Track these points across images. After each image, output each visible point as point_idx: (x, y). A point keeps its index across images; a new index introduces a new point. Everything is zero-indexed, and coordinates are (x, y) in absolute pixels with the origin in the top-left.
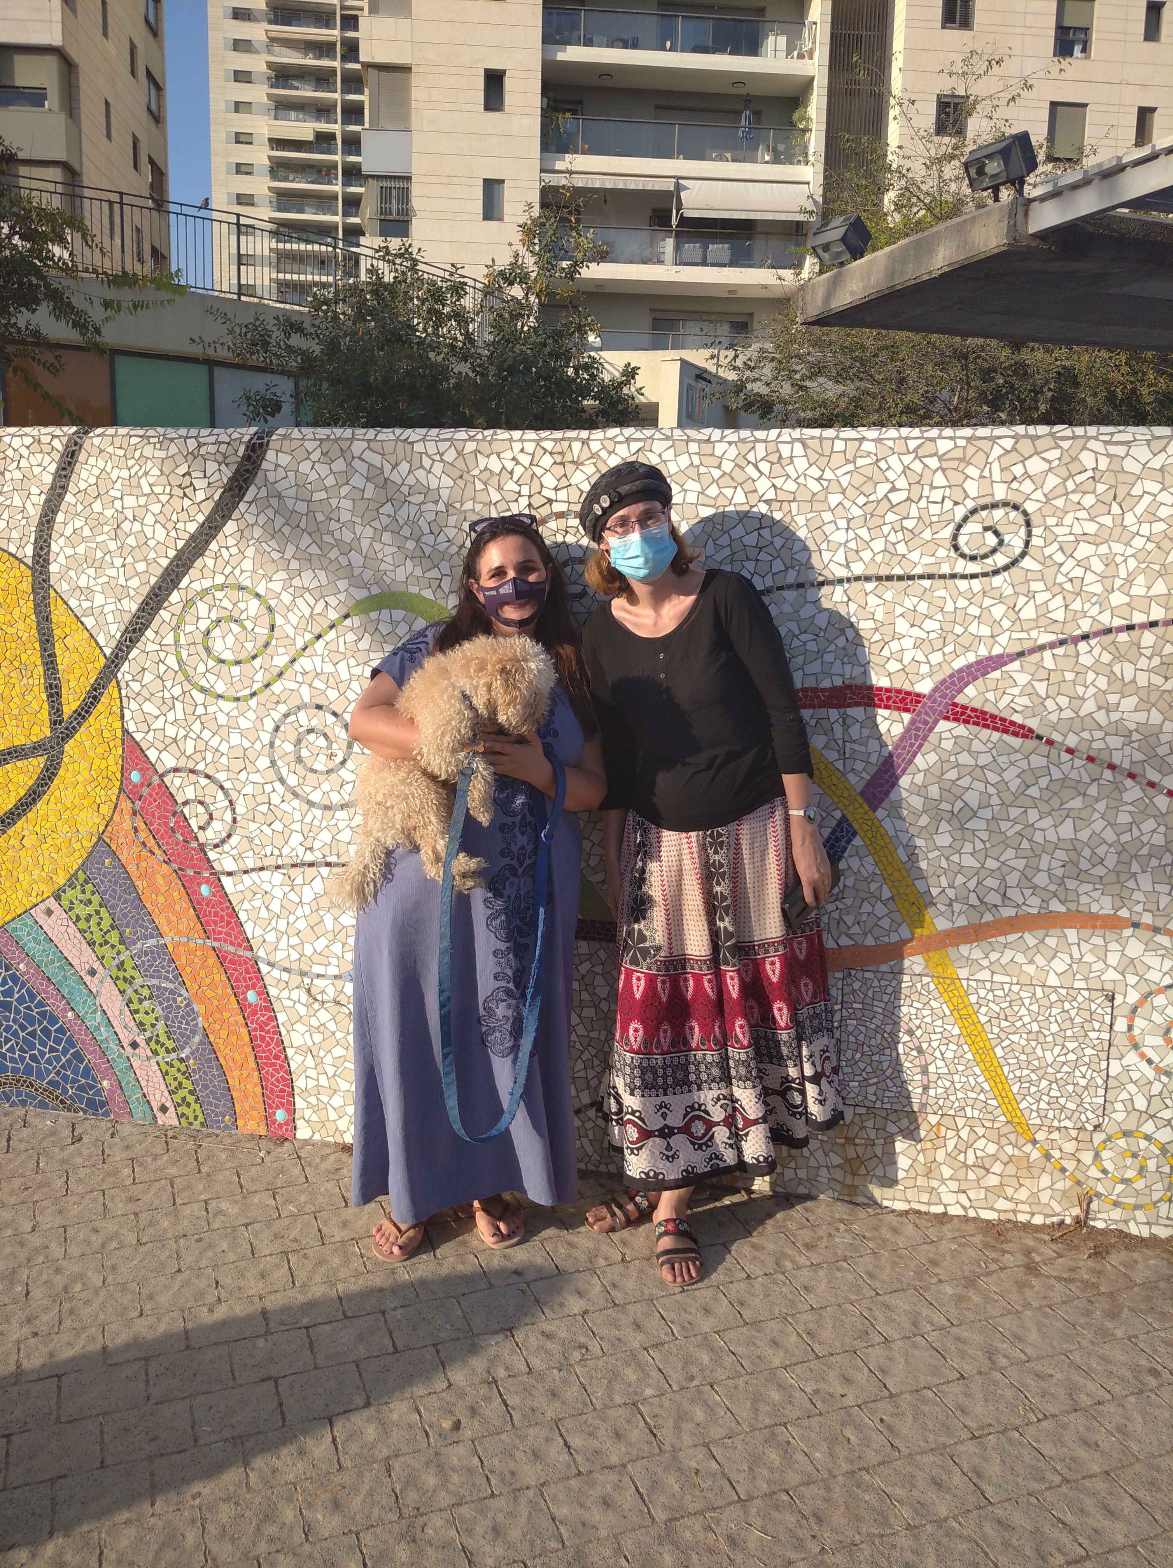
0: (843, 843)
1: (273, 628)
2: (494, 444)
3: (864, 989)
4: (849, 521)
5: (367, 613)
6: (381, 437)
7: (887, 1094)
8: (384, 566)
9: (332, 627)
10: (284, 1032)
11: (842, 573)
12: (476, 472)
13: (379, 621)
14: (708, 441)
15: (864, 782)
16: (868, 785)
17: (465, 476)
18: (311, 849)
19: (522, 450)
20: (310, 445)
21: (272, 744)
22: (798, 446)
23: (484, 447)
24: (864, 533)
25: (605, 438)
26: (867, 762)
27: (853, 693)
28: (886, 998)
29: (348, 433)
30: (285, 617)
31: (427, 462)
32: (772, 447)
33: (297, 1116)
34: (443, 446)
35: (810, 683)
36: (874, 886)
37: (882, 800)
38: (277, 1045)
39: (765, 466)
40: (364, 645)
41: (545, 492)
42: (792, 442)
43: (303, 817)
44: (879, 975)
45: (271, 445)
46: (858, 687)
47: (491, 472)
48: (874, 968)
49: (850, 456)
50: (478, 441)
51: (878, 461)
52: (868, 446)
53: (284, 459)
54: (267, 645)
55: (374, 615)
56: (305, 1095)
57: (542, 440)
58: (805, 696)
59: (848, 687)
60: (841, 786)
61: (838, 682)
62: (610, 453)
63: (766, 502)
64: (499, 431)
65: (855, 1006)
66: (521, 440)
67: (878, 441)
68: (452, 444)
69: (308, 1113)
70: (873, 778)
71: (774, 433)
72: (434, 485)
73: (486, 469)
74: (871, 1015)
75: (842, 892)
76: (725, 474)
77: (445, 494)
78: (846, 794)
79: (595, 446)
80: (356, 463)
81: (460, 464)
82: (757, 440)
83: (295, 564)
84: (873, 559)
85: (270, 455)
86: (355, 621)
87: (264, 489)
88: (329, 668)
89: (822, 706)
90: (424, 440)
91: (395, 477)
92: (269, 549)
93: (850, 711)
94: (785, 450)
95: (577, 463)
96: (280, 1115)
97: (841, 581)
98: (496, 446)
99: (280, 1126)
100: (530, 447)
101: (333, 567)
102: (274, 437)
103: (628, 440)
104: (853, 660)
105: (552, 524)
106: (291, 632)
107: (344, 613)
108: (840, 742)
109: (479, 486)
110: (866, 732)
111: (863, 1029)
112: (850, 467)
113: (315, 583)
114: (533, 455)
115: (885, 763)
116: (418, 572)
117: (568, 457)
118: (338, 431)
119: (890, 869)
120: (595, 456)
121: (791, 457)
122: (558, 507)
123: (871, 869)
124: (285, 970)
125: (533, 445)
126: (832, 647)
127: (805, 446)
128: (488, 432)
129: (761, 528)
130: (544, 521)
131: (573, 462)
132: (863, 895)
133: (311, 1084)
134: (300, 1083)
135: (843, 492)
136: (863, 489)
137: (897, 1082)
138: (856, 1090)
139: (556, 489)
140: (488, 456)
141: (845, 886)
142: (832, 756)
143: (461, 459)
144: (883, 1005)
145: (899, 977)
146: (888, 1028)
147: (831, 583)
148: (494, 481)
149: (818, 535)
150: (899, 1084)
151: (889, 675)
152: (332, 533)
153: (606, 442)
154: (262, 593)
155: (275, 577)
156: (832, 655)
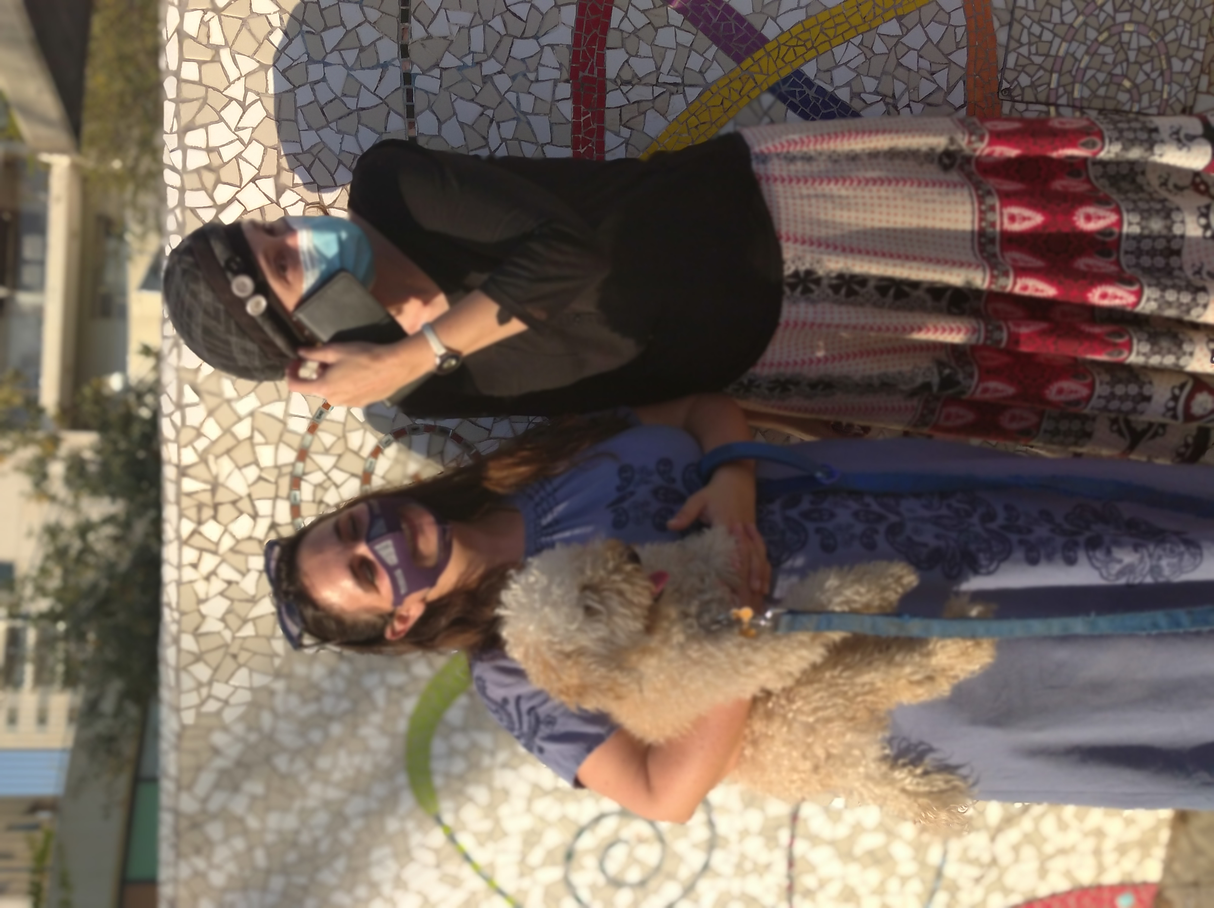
0: (811, 93)
3: (1031, 69)
4: (311, 61)
5: (433, 791)
6: (173, 772)
7: (1185, 41)
8: (367, 767)
9: (453, 840)
11: (394, 78)
12: (227, 635)
13: (447, 774)
15: (722, 55)
16: (727, 50)
17: (234, 649)
18: (769, 865)
19: (195, 566)
22: (191, 138)
23: (188, 623)
24: (332, 37)
25: (177, 441)
26: (691, 48)
27: (584, 67)
28: (1047, 36)
29: (166, 817)
31: (212, 706)
32: (192, 181)
33: (1128, 881)
34: (187, 682)
35: (565, 134)
36: (879, 47)
37: (751, 28)
39: (223, 194)
41: (260, 533)
42: (183, 147)
43: (724, 877)
44: (1013, 45)
46: (575, 54)
47: (229, 611)
48: (1001, 52)
49: (207, 55)
50: (179, 632)
51: (215, 9)
52: (192, 24)
57: (179, 537)
58: (585, 142)
59: (574, 74)
60: (725, 92)
61: (565, 90)
62: (199, 434)
63: (279, 193)
65: (1053, 85)
66: (179, 567)
67: (183, 9)
68: (184, 668)
69: (1127, 867)
70: (715, 40)
71: (170, 178)
73: (223, 619)
74: (1069, 62)
75: (884, 96)
77: (260, 680)
78: (737, 85)
79: (189, 457)
80: (212, 806)
81: (214, 658)
82: (181, 202)
84: (374, 24)
86: (445, 807)
89: (601, 118)
90: (178, 710)
93: (611, 72)
94: (196, 160)
95: (215, 485)
97: (408, 78)
98: (188, 604)
99: (1141, 902)
100: (190, 555)
101: (366, 837)
103: (180, 406)
104: (532, 63)
107: (433, 823)
108: (658, 90)
109: (248, 630)
110: (645, 49)
111: (1089, 73)
112: (225, 55)
113: (389, 862)
114: (202, 550)
115: (694, 21)
116: (376, 718)
117: (206, 498)
118: (164, 831)
119: (856, 20)
120: (203, 459)
121: (209, 150)
122: (283, 514)
123: (853, 51)
125: (185, 549)
126: (511, 97)
127: (190, 127)
128: (168, 615)
131: (213, 491)
132: (893, 61)
134: (1086, 879)
136: (261, 36)
137: (1170, 24)
138: (1175, 88)
139: (255, 516)
140: (203, 617)
141: (876, 93)
142: (678, 103)
143: (208, 657)
144: (1057, 41)
145: (1018, 13)
146: (1092, 34)
147: (410, 95)
148: (241, 608)
149: (332, 112)
150: (1173, 22)
151: (557, 6)
152: (316, 840)
153: (183, 441)
156: (523, 97)
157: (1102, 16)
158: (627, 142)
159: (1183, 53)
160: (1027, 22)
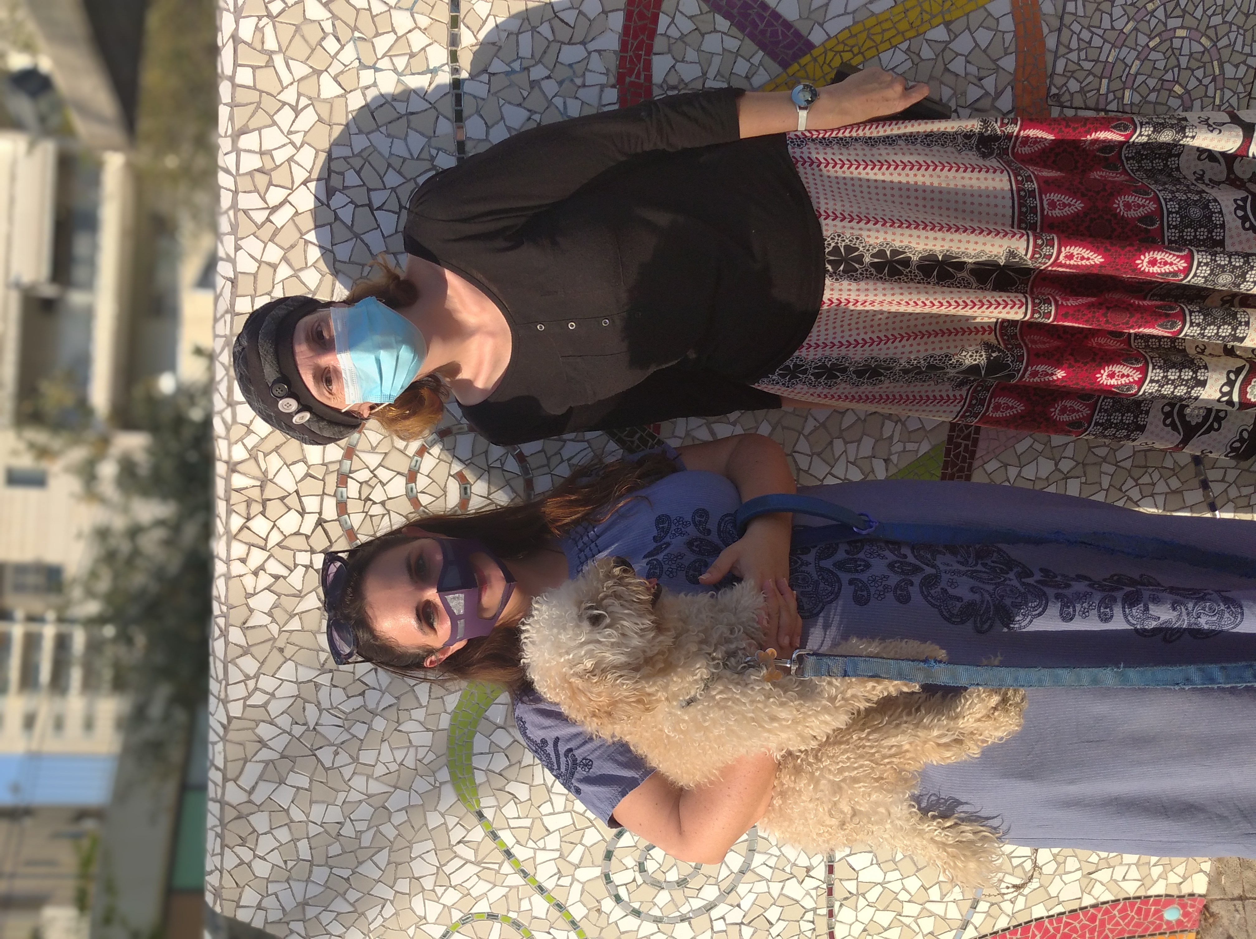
1: (492, 917)
2: (232, 601)
3: (1080, 75)
4: (363, 66)
5: (475, 787)
6: (220, 762)
7: (1238, 47)
8: (410, 762)
9: (494, 836)
10: (1060, 909)
11: (443, 82)
12: (274, 629)
13: (488, 771)
14: (233, 282)
15: (768, 61)
16: (772, 55)
17: (280, 643)
18: (808, 869)
19: (243, 561)
20: (230, 861)
21: (657, 920)
22: (246, 141)
23: (237, 616)
24: (383, 43)
26: (737, 54)
27: (630, 72)
28: (1097, 42)
29: (213, 807)
30: (477, 900)
31: (258, 699)
32: (245, 183)
33: (1175, 892)
34: (235, 675)
36: (927, 53)
37: (797, 34)
38: (1076, 918)
39: (275, 196)
40: (522, 792)
41: (307, 529)
42: (237, 150)
43: (763, 878)
44: (1062, 50)
45: (229, 913)
46: (622, 59)
47: (275, 606)
48: (1050, 58)
49: (262, 60)
50: (228, 625)
51: (269, 15)
52: (247, 30)
53: (250, 897)
54: (517, 925)
55: (480, 777)
56: (1148, 882)
57: (228, 531)
59: (620, 79)
61: (612, 95)
62: (249, 431)
64: (215, 593)
65: (1103, 91)
67: (238, 14)
68: (233, 661)
69: (1173, 878)
70: (762, 46)
71: (224, 180)
72: (290, 689)
73: (270, 614)
74: (1120, 66)
76: (284, 259)
77: (305, 674)
79: (239, 453)
80: (258, 797)
81: (261, 651)
82: (234, 205)
83: (403, 885)
84: (424, 31)
85: (243, 916)
86: (487, 803)
87: (293, 925)
88: (553, 841)
90: (225, 702)
91: (279, 744)
92: (380, 920)
93: (658, 77)
94: (250, 162)
95: (264, 481)
96: (1172, 914)
97: (457, 83)
98: (236, 598)
99: (1186, 914)
100: (238, 549)
101: (408, 833)
102: (218, 909)
103: (231, 404)
104: (579, 69)
105: (355, 520)
106: (499, 892)
107: (474, 819)
109: (295, 625)
110: (691, 55)
111: (1140, 79)
112: (279, 60)
113: (431, 858)
114: (250, 545)
115: (741, 27)
116: (419, 714)
117: (255, 494)
118: (211, 821)
119: (903, 26)
120: (253, 455)
121: (262, 153)
122: (330, 511)
123: (900, 56)
124: (974, 907)
125: (235, 545)
126: (558, 101)
127: (244, 131)
128: (216, 609)
130: (351, 533)
131: (262, 487)
133: (1134, 873)
134: (1131, 889)
135: (318, 73)
136: (313, 42)
137: (1223, 30)
138: (1228, 94)
139: (302, 513)
140: (251, 611)
143: (253, 650)
144: (1107, 46)
145: (1068, 19)
146: (1142, 40)
147: (458, 99)
148: (288, 603)
150: (1226, 28)
151: (605, 12)
152: (359, 834)
153: (234, 437)
154: (442, 930)
155: (420, 912)
156: (570, 101)
157: (1154, 21)
159: (1237, 58)
160: (1076, 27)
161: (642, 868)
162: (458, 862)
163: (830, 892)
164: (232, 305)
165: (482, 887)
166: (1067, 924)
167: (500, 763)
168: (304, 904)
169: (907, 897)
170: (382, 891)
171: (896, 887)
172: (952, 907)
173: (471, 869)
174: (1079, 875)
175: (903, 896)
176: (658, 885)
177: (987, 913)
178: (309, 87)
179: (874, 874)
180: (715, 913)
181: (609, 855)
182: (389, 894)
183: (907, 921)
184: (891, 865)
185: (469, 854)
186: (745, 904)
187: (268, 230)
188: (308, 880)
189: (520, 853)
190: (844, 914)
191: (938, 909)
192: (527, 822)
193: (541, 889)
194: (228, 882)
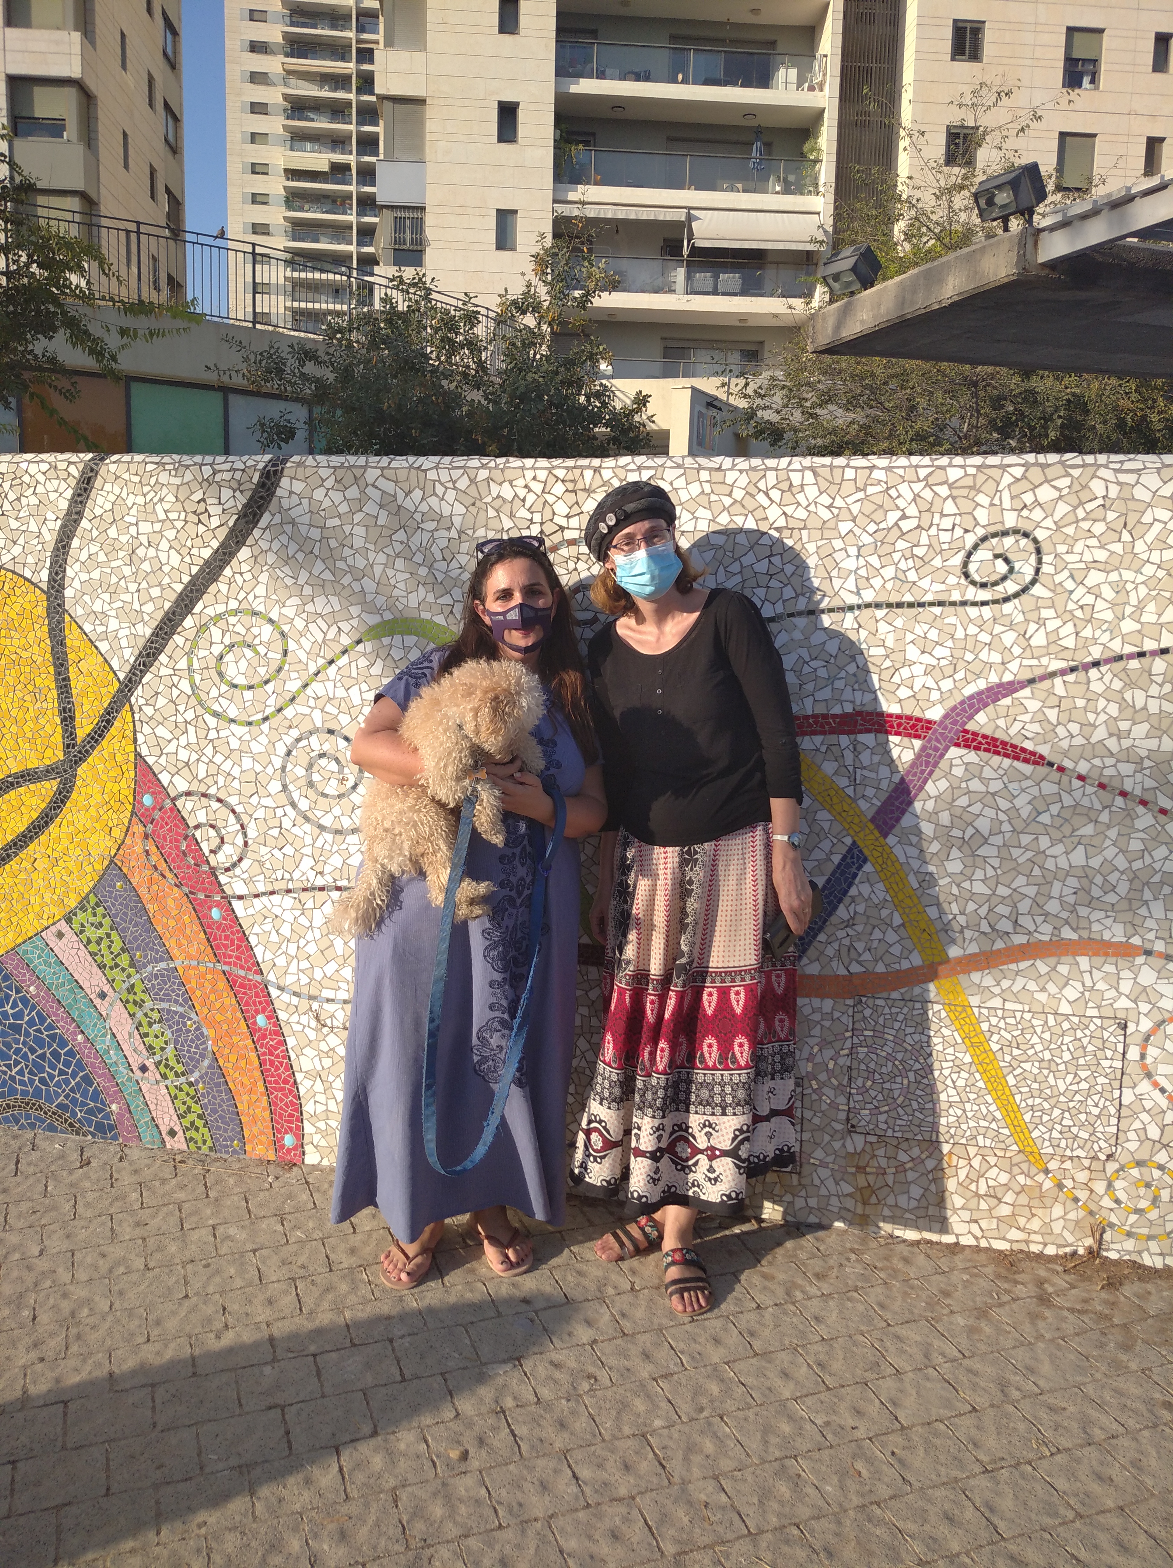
0: (854, 870)
1: (285, 653)
2: (507, 472)
3: (875, 1016)
4: (859, 548)
5: (379, 639)
6: (394, 464)
7: (899, 1122)
8: (396, 593)
9: (344, 652)
10: (293, 1056)
11: (852, 600)
12: (488, 499)
13: (391, 646)
14: (719, 469)
15: (874, 809)
16: (879, 811)
17: (478, 504)
18: (321, 873)
19: (534, 478)
20: (324, 473)
21: (283, 769)
22: (809, 475)
23: (496, 474)
24: (874, 560)
25: (617, 466)
26: (878, 788)
27: (863, 720)
28: (897, 1025)
29: (362, 461)
30: (298, 642)
31: (440, 490)
32: (783, 475)
33: (306, 1141)
34: (456, 474)
35: (820, 709)
36: (884, 913)
37: (893, 826)
38: (286, 1069)
39: (775, 494)
40: (376, 670)
41: (557, 520)
42: (803, 470)
43: (314, 841)
44: (890, 1002)
45: (286, 472)
46: (870, 714)
47: (504, 500)
48: (885, 995)
49: (860, 484)
50: (490, 469)
51: (888, 489)
52: (878, 474)
53: (298, 487)
54: (279, 670)
55: (386, 641)
56: (313, 1120)
57: (554, 467)
58: (816, 723)
59: (859, 713)
60: (852, 813)
61: (849, 708)
63: (777, 529)
64: (511, 459)
65: (866, 1033)
66: (533, 468)
67: (888, 469)
68: (465, 472)
69: (316, 1138)
70: (884, 804)
71: (785, 461)
72: (446, 511)
73: (498, 496)
74: (882, 1042)
75: (853, 918)
76: (736, 501)
77: (457, 521)
78: (856, 820)
80: (370, 490)
81: (473, 491)
82: (768, 469)
83: (307, 590)
84: (883, 586)
85: (285, 482)
86: (368, 646)
87: (278, 516)
88: (341, 693)
89: (832, 732)
90: (437, 468)
91: (408, 504)
92: (282, 575)
93: (861, 737)
94: (796, 478)
95: (589, 491)
96: (289, 1140)
97: (851, 608)
98: (509, 474)
99: (289, 1151)
100: (542, 475)
101: (346, 593)
102: (289, 465)
103: (639, 468)
104: (864, 687)
105: (564, 551)
106: (303, 657)
107: (356, 638)
108: (851, 769)
109: (492, 513)
110: (876, 759)
111: (874, 1056)
112: (861, 495)
113: (328, 609)
114: (545, 483)
115: (895, 790)
116: (431, 598)
117: (580, 485)
118: (352, 459)
119: (901, 896)
121: (802, 485)
122: (569, 535)
123: (881, 895)
124: (295, 994)
125: (546, 472)
126: (843, 674)
127: (816, 474)
128: (501, 460)
129: (771, 555)
130: (555, 549)
131: (585, 490)
132: (875, 922)
133: (320, 1108)
134: (308, 1108)
135: (854, 520)
136: (873, 517)
137: (909, 1110)
138: (867, 1119)
139: (568, 517)
140: (500, 484)
141: (855, 913)
142: (843, 782)
143: (473, 486)
144: (894, 1032)
145: (910, 1004)
146: (899, 1056)
147: (842, 609)
148: (507, 508)
149: (828, 562)
150: (910, 1112)
151: (900, 701)
152: (345, 560)
153: (617, 471)
154: (275, 618)
155: (288, 603)
156: (843, 682)
157: (911, 1062)
158: (817, 750)
159: (891, 1122)
160: (905, 1010)
161: (322, 755)
162: (325, 627)
163: (305, 890)
164: (704, 469)
165: (307, 645)
166: (281, 1063)
167: (397, 654)
168: (293, 523)
169: (301, 945)
170: (304, 576)
171: (310, 936)
172: (295, 978)
173: (320, 637)
174: (319, 1068)
175: (302, 942)
176: (310, 767)
177: (289, 1005)
178: (844, 514)
179: (318, 919)
180: (289, 809)
181: (331, 732)
182: (301, 581)
183: (284, 946)
184: (325, 932)
185: (330, 635)
186: (295, 830)
187: (754, 491)
188: (311, 525)
189: (332, 670)
190: (288, 901)
191: (293, 968)
192: (354, 674)
193: (306, 685)
194: (309, 471)
